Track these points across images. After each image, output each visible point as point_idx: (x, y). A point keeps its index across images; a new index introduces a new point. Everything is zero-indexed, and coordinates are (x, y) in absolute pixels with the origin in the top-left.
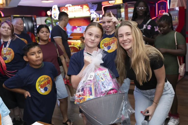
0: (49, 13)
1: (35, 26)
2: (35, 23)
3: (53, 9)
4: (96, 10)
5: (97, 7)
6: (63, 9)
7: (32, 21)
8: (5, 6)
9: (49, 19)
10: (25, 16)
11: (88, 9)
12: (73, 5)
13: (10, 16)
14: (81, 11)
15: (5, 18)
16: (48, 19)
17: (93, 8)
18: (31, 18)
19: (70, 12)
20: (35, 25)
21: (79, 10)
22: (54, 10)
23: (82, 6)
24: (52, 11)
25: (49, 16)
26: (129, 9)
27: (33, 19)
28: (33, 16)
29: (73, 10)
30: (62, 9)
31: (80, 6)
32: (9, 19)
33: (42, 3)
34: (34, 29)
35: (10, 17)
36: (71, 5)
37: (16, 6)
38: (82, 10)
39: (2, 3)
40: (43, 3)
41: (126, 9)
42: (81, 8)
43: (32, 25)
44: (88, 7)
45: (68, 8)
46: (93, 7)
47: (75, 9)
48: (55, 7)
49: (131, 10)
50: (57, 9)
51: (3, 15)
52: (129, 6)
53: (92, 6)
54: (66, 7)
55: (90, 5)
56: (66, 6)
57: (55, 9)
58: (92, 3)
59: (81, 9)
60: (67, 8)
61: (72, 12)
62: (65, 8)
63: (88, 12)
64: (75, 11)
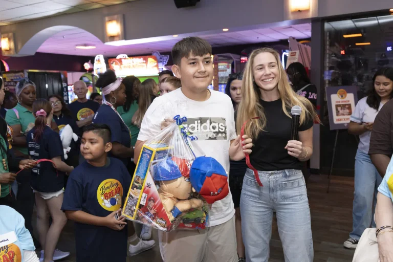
0: (87, 66)
1: (65, 89)
2: (65, 84)
3: (97, 60)
4: (166, 64)
5: (168, 59)
6: (114, 63)
7: (60, 81)
8: (12, 54)
9: (87, 75)
10: (48, 71)
11: (156, 63)
12: (130, 56)
13: (22, 71)
14: (143, 66)
15: (14, 75)
16: (84, 77)
17: (161, 62)
18: (59, 75)
19: (125, 67)
20: (65, 87)
21: (141, 66)
22: (97, 62)
23: (146, 60)
24: (94, 64)
25: (88, 72)
26: (219, 64)
27: (62, 76)
28: (62, 72)
29: (131, 65)
30: (112, 62)
31: (142, 59)
32: (21, 75)
33: (75, 50)
34: (63, 94)
35: (22, 73)
36: (126, 56)
37: (33, 54)
38: (145, 64)
39: (8, 49)
40: (78, 49)
41: (216, 65)
42: (144, 61)
43: (60, 86)
44: (155, 61)
45: (123, 60)
46: (161, 60)
47: (135, 64)
48: (100, 58)
49: (223, 67)
50: (103, 60)
51: (7, 69)
52: (221, 60)
53: (161, 58)
54: (118, 60)
55: (158, 57)
56: (118, 57)
57: (99, 61)
58: (161, 52)
59: (143, 63)
60: (120, 60)
61: (129, 67)
62: (117, 62)
63: (156, 68)
64: (134, 66)
